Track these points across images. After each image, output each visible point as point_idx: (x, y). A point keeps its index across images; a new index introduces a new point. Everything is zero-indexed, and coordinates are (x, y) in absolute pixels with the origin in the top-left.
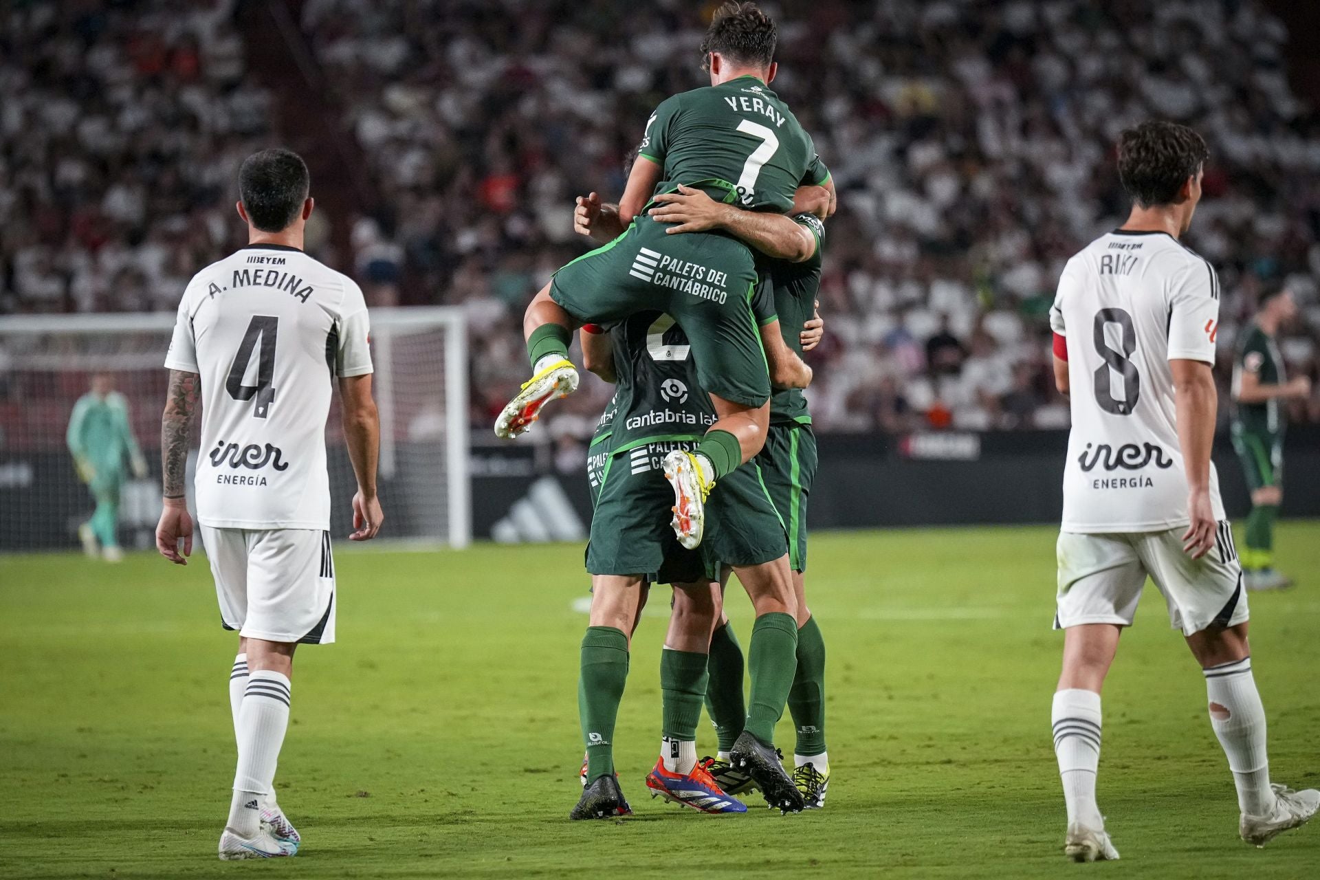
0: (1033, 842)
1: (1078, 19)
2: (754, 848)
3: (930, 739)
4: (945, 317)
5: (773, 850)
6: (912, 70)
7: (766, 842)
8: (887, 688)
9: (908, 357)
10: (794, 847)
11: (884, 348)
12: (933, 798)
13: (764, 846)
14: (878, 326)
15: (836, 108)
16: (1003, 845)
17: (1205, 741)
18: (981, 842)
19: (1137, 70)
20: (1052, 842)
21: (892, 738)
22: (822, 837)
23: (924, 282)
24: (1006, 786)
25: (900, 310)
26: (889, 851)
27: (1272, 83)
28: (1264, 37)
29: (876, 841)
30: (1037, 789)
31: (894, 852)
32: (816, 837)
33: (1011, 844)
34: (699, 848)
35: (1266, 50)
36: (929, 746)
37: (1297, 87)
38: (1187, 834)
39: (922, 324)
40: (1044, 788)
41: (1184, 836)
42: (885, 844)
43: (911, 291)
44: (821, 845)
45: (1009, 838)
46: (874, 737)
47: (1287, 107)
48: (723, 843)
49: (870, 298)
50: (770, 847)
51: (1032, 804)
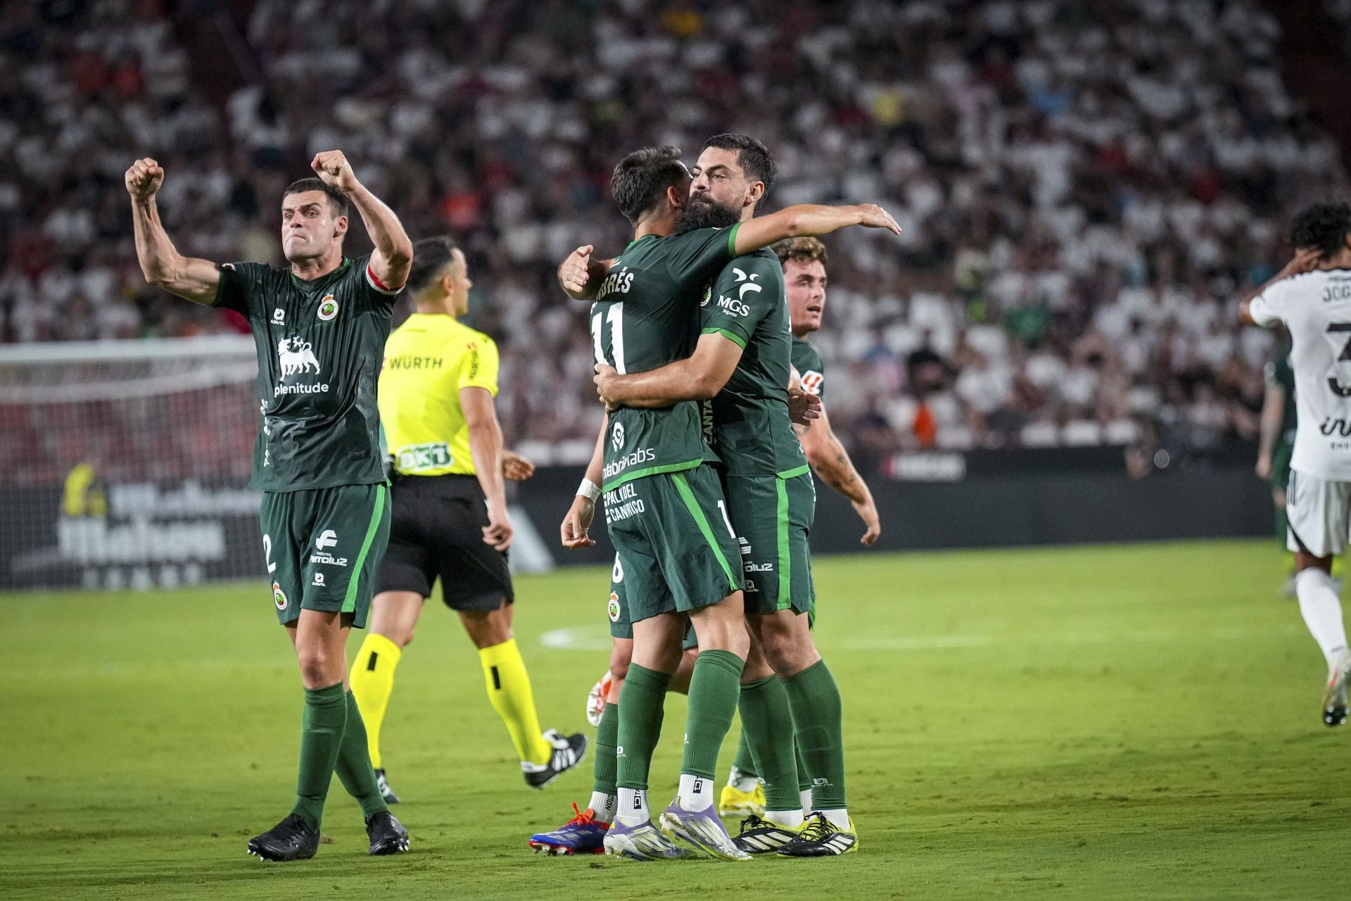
0: (1029, 879)
1: (1062, 19)
2: (737, 890)
3: (919, 773)
4: (927, 333)
5: (757, 892)
6: (890, 76)
7: (750, 884)
8: (872, 721)
9: (889, 375)
10: (779, 889)
11: (864, 366)
12: (923, 835)
13: (747, 888)
14: (857, 343)
15: (810, 117)
16: (997, 883)
17: (1206, 771)
18: (975, 880)
19: (1124, 70)
20: (1049, 879)
21: (879, 773)
22: (808, 877)
23: (905, 297)
24: (999, 821)
25: (879, 326)
26: (879, 891)
27: (1266, 82)
28: (1258, 34)
29: (865, 881)
30: (1032, 823)
31: (883, 892)
32: (801, 878)
33: (1006, 882)
34: (680, 892)
35: (1258, 49)
36: (917, 781)
37: (1291, 86)
38: (1189, 868)
39: (902, 340)
40: (1038, 823)
41: (1186, 871)
42: (874, 884)
43: (890, 305)
44: (807, 886)
45: (1003, 876)
46: (860, 772)
47: (1280, 106)
48: (703, 886)
49: (847, 314)
50: (754, 889)
51: (1027, 840)
